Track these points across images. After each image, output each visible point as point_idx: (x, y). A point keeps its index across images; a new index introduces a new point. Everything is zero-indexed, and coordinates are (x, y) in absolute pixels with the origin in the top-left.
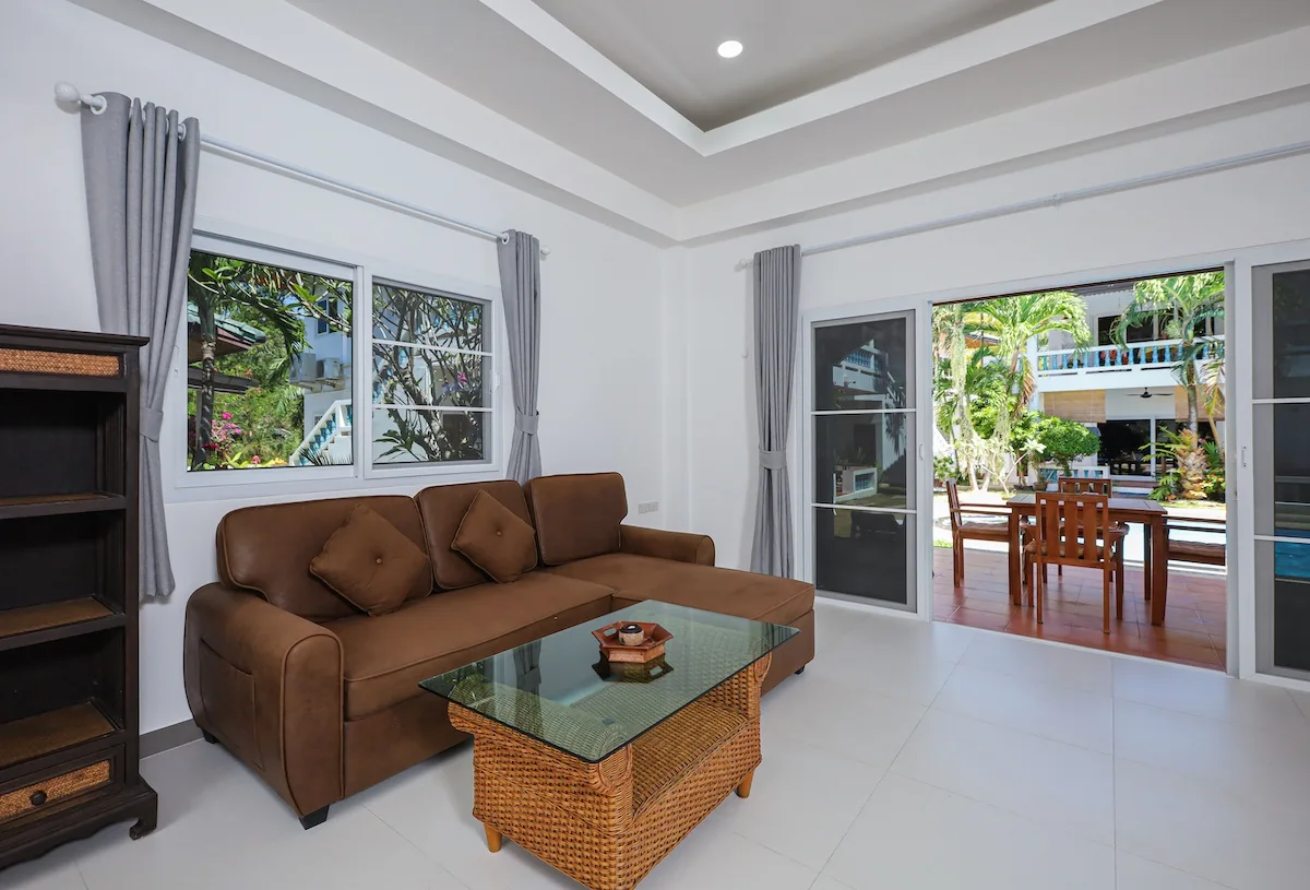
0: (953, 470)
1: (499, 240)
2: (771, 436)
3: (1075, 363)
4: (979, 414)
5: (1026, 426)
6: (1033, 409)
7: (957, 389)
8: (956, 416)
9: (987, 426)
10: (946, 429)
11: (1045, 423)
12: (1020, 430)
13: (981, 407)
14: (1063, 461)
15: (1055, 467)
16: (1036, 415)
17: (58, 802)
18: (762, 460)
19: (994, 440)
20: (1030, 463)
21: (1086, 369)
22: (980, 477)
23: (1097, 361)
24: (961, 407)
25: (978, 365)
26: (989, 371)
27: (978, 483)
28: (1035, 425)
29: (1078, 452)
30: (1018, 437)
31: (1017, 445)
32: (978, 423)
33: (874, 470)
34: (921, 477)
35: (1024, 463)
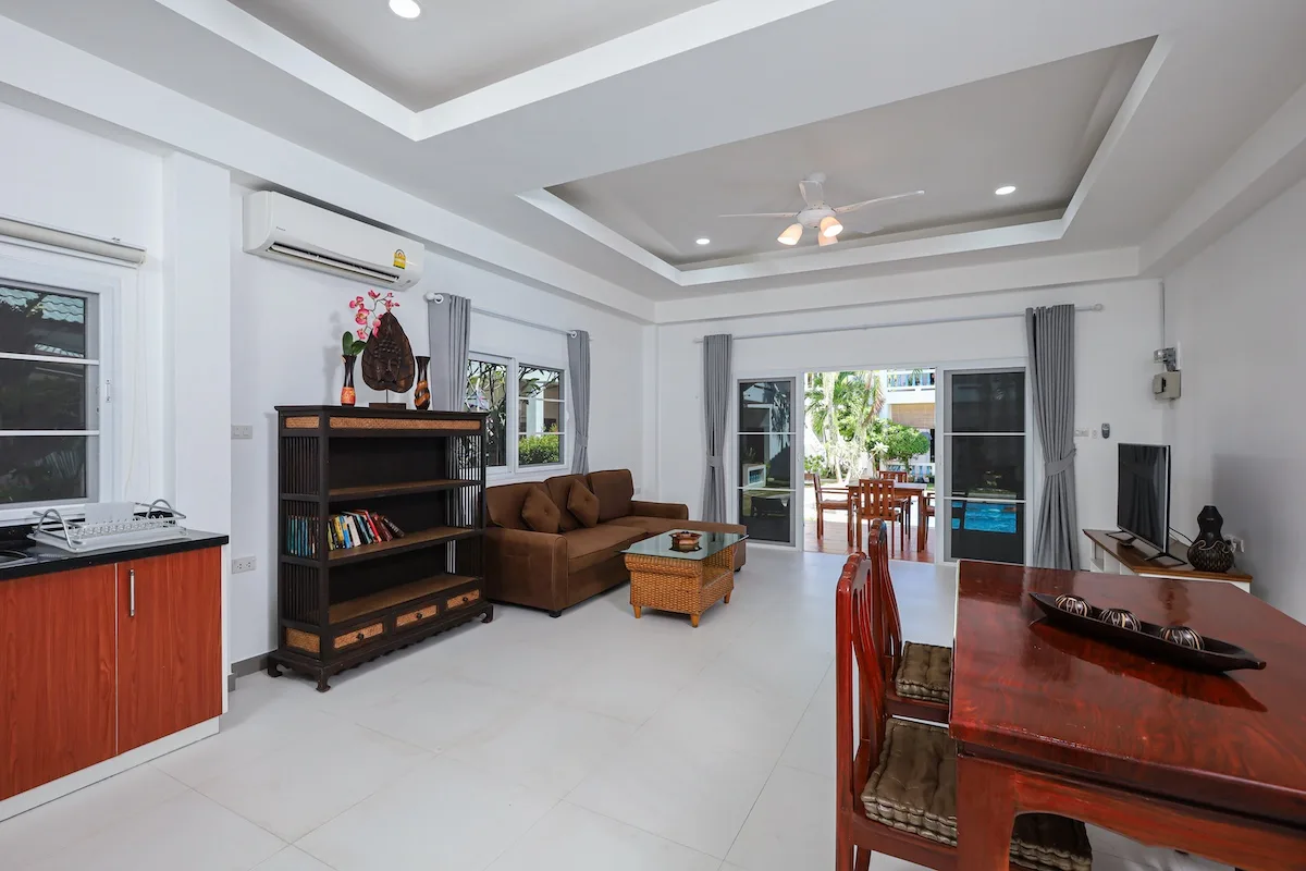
0: (825, 466)
1: (569, 335)
2: (714, 446)
3: (914, 382)
4: (844, 421)
5: (878, 431)
6: (884, 417)
7: (826, 401)
8: (826, 423)
9: (850, 431)
10: (819, 432)
11: (892, 429)
12: (874, 434)
13: (847, 414)
14: (905, 459)
15: (898, 463)
16: (886, 423)
17: (472, 602)
18: (709, 461)
19: (854, 442)
20: (881, 461)
21: (920, 387)
22: (844, 472)
23: (929, 381)
24: (830, 416)
25: (844, 381)
26: (850, 386)
27: (843, 477)
28: (885, 430)
29: (915, 452)
30: (873, 440)
31: (870, 446)
32: (843, 428)
33: (764, 467)
34: (798, 472)
35: (877, 460)
